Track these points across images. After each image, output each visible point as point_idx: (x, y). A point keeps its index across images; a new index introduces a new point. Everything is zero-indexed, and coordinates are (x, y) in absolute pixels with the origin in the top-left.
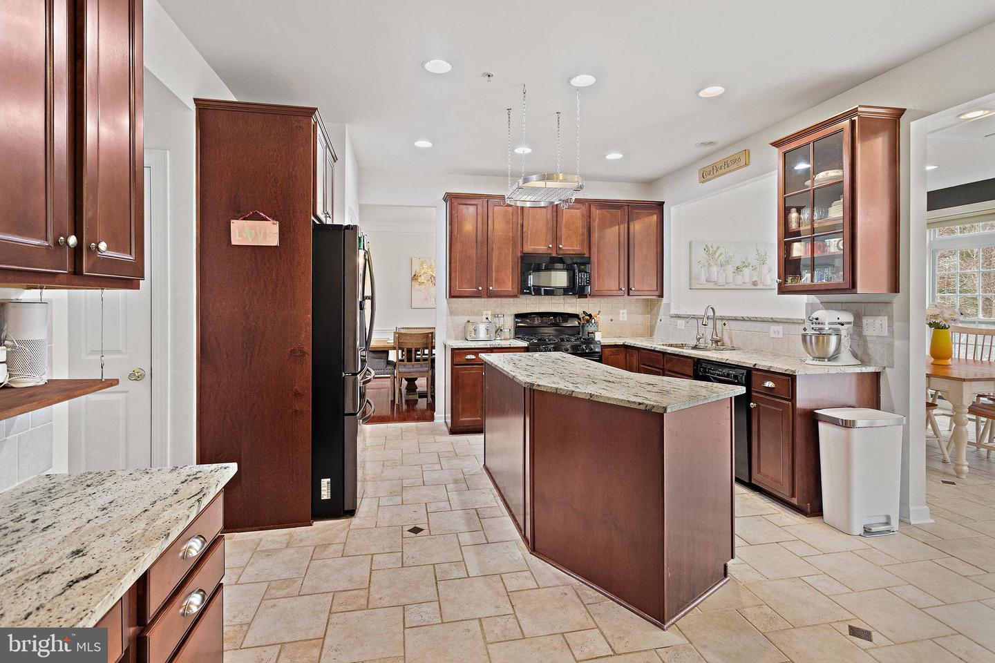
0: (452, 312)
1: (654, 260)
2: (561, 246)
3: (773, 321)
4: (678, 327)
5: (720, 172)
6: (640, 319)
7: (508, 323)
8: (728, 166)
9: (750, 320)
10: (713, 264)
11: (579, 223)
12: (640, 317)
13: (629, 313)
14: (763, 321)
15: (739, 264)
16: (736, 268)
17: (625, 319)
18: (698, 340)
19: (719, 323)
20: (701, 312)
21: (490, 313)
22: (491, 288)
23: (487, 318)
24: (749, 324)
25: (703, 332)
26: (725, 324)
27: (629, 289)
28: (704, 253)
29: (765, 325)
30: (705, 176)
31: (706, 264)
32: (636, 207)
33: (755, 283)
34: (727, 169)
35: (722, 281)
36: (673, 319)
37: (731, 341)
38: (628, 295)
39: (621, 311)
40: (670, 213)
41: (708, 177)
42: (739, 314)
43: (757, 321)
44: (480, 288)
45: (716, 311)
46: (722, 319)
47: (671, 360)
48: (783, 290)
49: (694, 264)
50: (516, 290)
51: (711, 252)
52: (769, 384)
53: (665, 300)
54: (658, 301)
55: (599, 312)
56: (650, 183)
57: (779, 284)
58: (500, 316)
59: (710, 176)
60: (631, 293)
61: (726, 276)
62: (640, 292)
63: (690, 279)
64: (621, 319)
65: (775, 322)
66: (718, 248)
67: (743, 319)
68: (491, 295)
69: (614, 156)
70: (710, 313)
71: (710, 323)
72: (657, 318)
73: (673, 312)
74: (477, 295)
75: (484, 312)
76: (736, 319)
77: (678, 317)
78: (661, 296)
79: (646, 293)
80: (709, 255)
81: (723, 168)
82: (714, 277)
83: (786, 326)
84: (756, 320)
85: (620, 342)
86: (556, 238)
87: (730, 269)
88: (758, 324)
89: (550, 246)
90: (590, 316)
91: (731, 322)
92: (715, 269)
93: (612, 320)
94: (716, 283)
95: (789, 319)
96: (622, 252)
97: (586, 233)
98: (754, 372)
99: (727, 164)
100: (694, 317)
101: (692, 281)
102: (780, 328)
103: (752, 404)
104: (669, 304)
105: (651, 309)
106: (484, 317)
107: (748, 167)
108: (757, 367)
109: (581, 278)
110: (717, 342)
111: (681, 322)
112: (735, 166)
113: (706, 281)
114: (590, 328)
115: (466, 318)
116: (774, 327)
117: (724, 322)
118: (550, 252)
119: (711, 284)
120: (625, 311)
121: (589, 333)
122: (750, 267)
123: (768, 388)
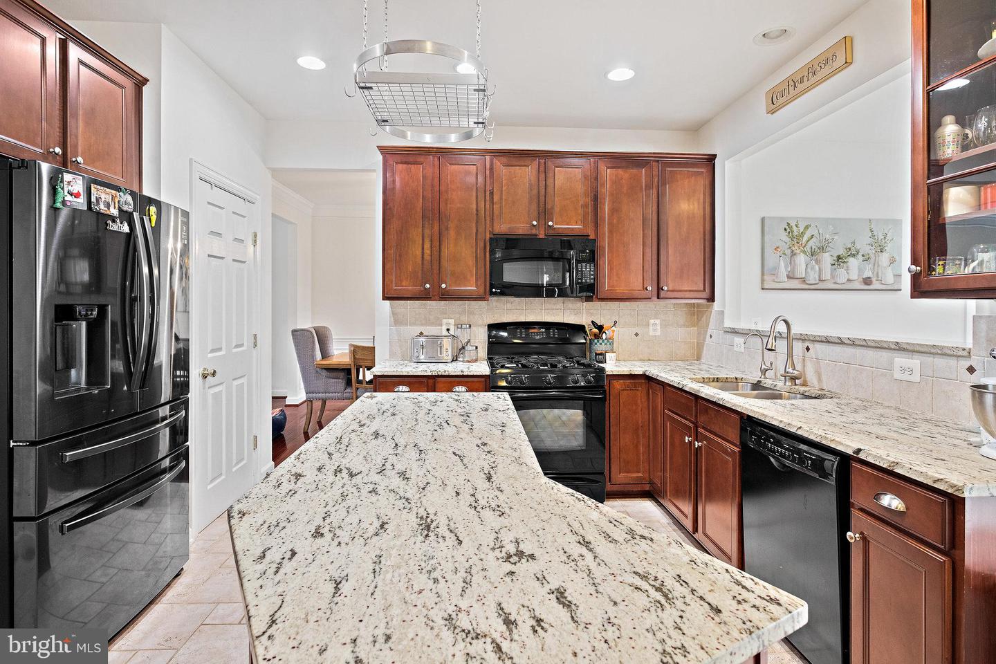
0: (397, 321)
1: (699, 246)
2: (550, 223)
3: (899, 348)
4: (735, 349)
5: (800, 87)
6: (683, 334)
7: (481, 337)
8: (814, 74)
9: (853, 343)
10: (798, 251)
11: (580, 188)
12: (682, 330)
13: (664, 325)
14: (879, 346)
15: (841, 252)
16: (836, 259)
17: (658, 333)
18: (764, 372)
19: (798, 347)
20: (765, 326)
21: (452, 321)
22: (444, 286)
23: (448, 330)
24: (850, 350)
25: (772, 360)
26: (808, 349)
27: (659, 289)
28: (784, 237)
29: (885, 355)
30: (775, 101)
31: (788, 252)
32: (672, 164)
33: (867, 281)
34: (813, 80)
35: (813, 277)
36: (729, 336)
37: (820, 380)
38: (658, 298)
39: (652, 321)
40: (724, 170)
41: (781, 101)
42: (833, 333)
43: (868, 346)
44: (428, 286)
45: (792, 326)
46: (804, 340)
47: (706, 410)
48: (919, 290)
49: (769, 251)
50: (482, 290)
51: (795, 233)
52: (891, 501)
53: (716, 305)
54: (708, 307)
55: (615, 323)
56: (696, 129)
57: (915, 278)
58: (464, 326)
59: (785, 98)
60: (662, 294)
61: (820, 269)
62: (676, 294)
63: (763, 274)
64: (651, 333)
65: (904, 350)
66: (807, 227)
67: (841, 342)
68: (445, 296)
69: (621, 74)
70: (781, 327)
71: (782, 346)
72: (706, 334)
73: (728, 324)
74: (425, 296)
75: (445, 321)
76: (827, 341)
77: (734, 332)
78: (712, 299)
79: (688, 294)
80: (792, 238)
81: (805, 79)
82: (801, 271)
83: (929, 359)
84: (866, 345)
85: (638, 369)
86: (544, 213)
87: (827, 258)
88: (870, 353)
89: (535, 223)
90: (600, 328)
91: (818, 346)
92: (801, 259)
93: (637, 335)
94: (804, 281)
95: (933, 346)
96: (648, 232)
97: (591, 204)
98: (855, 465)
99: (811, 70)
100: (758, 334)
101: (765, 277)
102: (914, 362)
103: (849, 534)
104: (723, 311)
105: (699, 320)
106: (444, 328)
107: (852, 66)
108: (862, 456)
109: (582, 271)
110: (793, 379)
111: (739, 340)
112: (827, 70)
113: (789, 277)
114: (599, 347)
115: (418, 330)
116: (901, 360)
117: (807, 344)
118: (534, 232)
119: (796, 281)
120: (658, 321)
121: (596, 354)
122: (860, 256)
123: (888, 510)
